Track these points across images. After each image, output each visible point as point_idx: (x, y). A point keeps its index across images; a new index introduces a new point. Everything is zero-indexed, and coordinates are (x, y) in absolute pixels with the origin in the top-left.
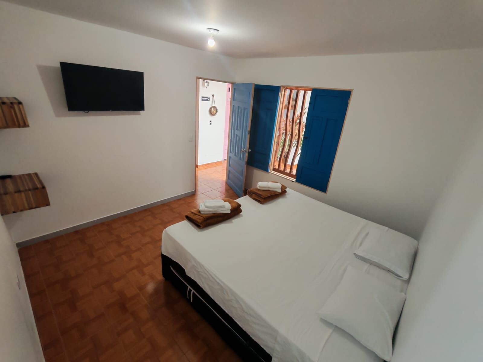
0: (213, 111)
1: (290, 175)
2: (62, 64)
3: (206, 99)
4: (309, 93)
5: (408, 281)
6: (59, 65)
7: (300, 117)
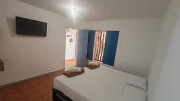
0: (71, 41)
1: (100, 61)
2: (16, 17)
3: (69, 36)
4: (105, 33)
5: (147, 90)
6: (15, 18)
7: (103, 41)
